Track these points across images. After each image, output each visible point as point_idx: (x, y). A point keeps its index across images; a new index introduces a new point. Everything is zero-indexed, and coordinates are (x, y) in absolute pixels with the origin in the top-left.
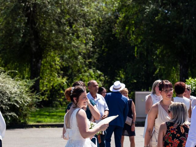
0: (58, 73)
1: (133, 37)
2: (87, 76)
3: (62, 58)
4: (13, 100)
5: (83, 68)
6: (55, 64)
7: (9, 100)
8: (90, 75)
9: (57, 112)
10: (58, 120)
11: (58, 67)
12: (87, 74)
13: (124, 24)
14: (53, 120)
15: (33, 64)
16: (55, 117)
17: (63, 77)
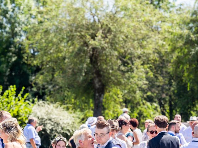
1: (186, 74)
2: (145, 108)
4: (65, 129)
7: (62, 129)
8: (148, 107)
12: (145, 106)
13: (179, 62)
15: (96, 98)
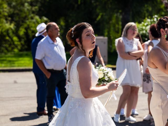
0: (6, 20)
3: (9, 5)
5: (29, 14)
6: (3, 11)
9: (6, 57)
10: (9, 65)
11: (6, 14)
14: (3, 65)
16: (5, 62)
17: (11, 23)
